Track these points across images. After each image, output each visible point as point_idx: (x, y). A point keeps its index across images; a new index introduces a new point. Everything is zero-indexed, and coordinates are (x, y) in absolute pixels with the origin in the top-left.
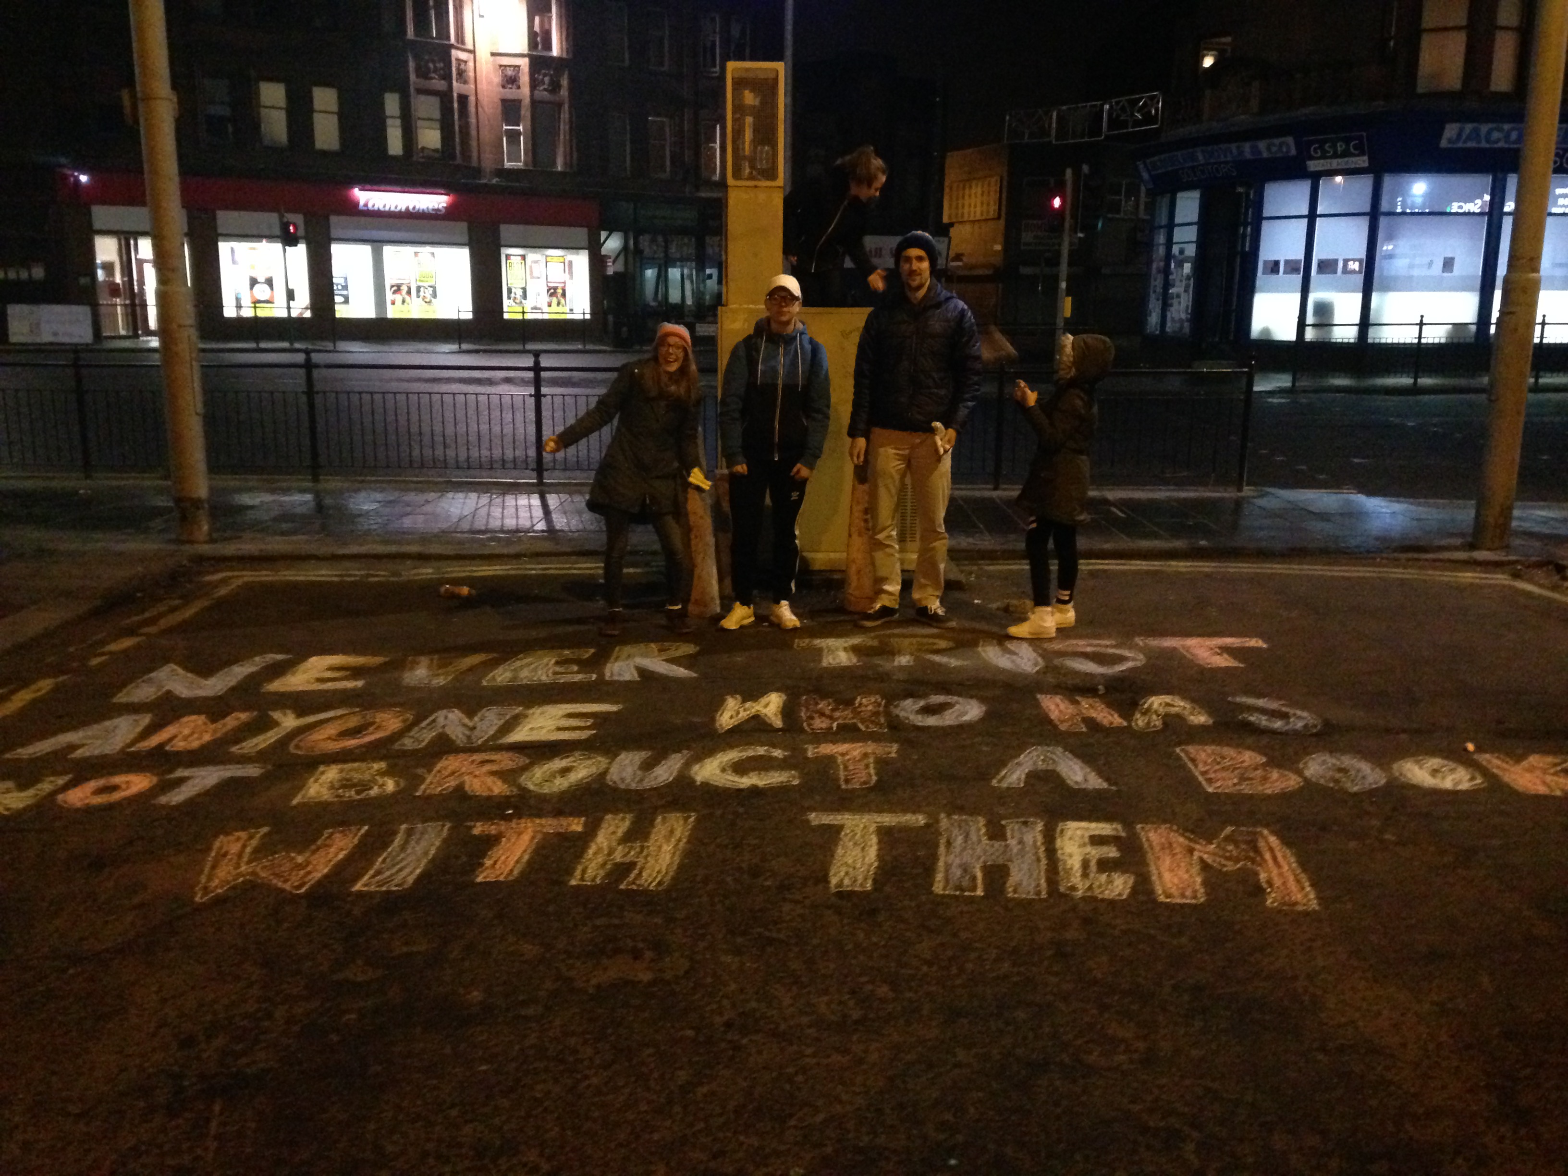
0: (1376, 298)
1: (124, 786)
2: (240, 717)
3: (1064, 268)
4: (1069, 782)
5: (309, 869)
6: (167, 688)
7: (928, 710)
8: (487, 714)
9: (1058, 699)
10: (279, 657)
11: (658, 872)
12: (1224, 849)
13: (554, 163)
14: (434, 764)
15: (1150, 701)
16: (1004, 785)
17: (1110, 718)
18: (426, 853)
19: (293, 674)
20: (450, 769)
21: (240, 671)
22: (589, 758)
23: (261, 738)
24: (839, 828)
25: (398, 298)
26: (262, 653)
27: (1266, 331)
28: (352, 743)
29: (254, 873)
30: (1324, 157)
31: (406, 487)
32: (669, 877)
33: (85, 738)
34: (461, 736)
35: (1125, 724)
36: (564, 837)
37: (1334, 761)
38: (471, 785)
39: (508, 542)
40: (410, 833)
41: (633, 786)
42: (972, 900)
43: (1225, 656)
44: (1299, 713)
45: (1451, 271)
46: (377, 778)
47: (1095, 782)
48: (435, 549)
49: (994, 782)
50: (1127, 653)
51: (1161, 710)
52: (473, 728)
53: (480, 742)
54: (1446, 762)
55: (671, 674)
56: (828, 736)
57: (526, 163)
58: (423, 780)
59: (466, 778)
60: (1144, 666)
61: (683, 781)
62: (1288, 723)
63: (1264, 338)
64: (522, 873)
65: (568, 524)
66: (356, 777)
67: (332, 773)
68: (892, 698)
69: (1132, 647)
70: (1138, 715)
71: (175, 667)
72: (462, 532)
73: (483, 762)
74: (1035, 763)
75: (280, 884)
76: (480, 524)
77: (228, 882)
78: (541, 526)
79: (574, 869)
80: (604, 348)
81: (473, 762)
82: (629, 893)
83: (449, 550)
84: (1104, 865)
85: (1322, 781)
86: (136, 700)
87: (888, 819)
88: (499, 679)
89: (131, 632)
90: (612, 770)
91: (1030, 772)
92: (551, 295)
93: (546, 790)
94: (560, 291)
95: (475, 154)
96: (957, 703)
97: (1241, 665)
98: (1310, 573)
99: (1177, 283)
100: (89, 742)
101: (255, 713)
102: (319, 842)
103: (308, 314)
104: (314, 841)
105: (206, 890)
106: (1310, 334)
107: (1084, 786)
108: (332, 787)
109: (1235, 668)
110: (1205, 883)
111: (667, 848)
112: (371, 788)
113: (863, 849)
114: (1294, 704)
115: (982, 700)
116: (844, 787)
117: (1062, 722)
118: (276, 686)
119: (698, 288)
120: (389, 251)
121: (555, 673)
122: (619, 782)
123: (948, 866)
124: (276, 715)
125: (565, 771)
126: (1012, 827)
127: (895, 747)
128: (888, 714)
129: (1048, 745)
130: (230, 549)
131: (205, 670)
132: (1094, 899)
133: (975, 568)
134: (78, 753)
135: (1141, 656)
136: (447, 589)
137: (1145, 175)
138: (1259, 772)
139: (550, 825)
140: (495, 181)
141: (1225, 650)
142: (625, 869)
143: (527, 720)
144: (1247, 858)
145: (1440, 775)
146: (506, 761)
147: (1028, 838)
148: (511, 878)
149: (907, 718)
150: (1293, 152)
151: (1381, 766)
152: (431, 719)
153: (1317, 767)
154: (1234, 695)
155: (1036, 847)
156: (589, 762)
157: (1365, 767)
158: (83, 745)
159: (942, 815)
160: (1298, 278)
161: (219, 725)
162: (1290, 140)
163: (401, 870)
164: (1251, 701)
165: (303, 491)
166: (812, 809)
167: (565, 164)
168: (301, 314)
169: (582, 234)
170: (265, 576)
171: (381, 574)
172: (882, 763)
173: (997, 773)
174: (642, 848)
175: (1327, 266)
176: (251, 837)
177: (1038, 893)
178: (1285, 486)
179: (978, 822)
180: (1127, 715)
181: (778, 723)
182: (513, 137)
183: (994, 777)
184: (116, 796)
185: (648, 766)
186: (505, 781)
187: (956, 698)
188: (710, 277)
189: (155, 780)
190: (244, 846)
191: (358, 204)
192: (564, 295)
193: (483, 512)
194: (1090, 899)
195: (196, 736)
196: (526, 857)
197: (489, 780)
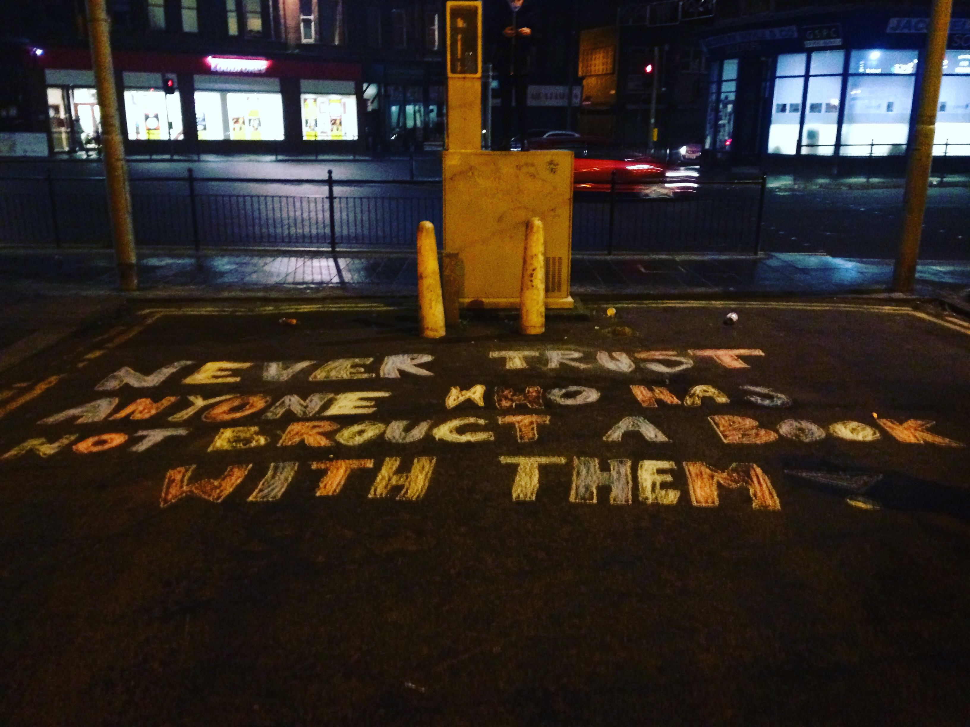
0: (845, 127)
1: (109, 441)
2: (171, 400)
3: (653, 106)
4: (646, 437)
5: (222, 488)
6: (125, 382)
7: (568, 395)
8: (313, 398)
9: (642, 388)
10: (189, 363)
11: (417, 490)
12: (731, 476)
13: (333, 41)
14: (286, 428)
15: (694, 389)
16: (610, 439)
17: (671, 398)
18: (286, 479)
19: (198, 372)
20: (296, 430)
21: (167, 371)
22: (374, 425)
23: (184, 412)
24: (517, 465)
25: (237, 126)
26: (178, 360)
27: (778, 148)
28: (238, 415)
29: (191, 491)
30: (814, 39)
31: (253, 254)
32: (423, 493)
33: (82, 412)
34: (299, 411)
35: (680, 402)
36: (363, 471)
37: (797, 424)
38: (308, 441)
39: (317, 290)
40: (276, 468)
41: (400, 441)
42: (591, 506)
43: (740, 361)
44: (779, 395)
45: (892, 111)
46: (254, 436)
47: (661, 438)
48: (274, 295)
49: (604, 439)
50: (683, 360)
51: (701, 395)
52: (306, 407)
53: (311, 415)
54: (860, 424)
55: (419, 374)
56: (509, 411)
57: (315, 40)
58: (280, 437)
59: (305, 437)
60: (693, 367)
61: (429, 437)
62: (773, 401)
63: (776, 152)
64: (341, 491)
65: (352, 278)
66: (242, 435)
67: (228, 433)
68: (547, 387)
69: (686, 355)
70: (688, 398)
71: (129, 369)
72: (289, 284)
73: (314, 427)
74: (628, 427)
75: (206, 497)
76: (299, 278)
77: (176, 496)
78: (336, 280)
79: (370, 489)
80: (367, 158)
81: (308, 427)
82: (401, 502)
83: (281, 295)
84: (664, 486)
85: (789, 436)
86: (109, 388)
87: (544, 460)
88: (319, 377)
89: (98, 346)
90: (388, 432)
91: (625, 431)
92: (334, 124)
93: (351, 443)
94: (338, 122)
95: (283, 36)
96: (584, 391)
97: (748, 366)
98: (793, 307)
99: (723, 118)
100: (85, 414)
101: (179, 397)
102: (226, 474)
103: (181, 137)
104: (223, 474)
105: (166, 501)
106: (804, 151)
107: (655, 440)
108: (229, 441)
109: (744, 368)
110: (719, 496)
111: (421, 477)
112: (251, 442)
113: (530, 478)
114: (777, 390)
115: (598, 389)
116: (519, 441)
117: (644, 401)
118: (189, 380)
119: (425, 119)
120: (230, 96)
121: (351, 373)
122: (392, 438)
123: (577, 488)
124: (192, 398)
125: (361, 433)
126: (613, 464)
127: (548, 417)
128: (544, 397)
129: (636, 416)
130: (151, 294)
131: (147, 371)
132: (658, 504)
133: (596, 306)
134: (80, 421)
135: (691, 361)
136: (283, 321)
137: (705, 49)
138: (754, 431)
139: (355, 464)
140: (297, 51)
141: (740, 357)
142: (398, 489)
143: (338, 401)
144: (744, 480)
145: (856, 432)
146: (327, 426)
147: (623, 470)
148: (335, 494)
149: (556, 400)
150: (796, 35)
151: (823, 428)
152: (281, 401)
153: (787, 428)
154: (743, 385)
155: (626, 475)
156: (374, 427)
157: (814, 428)
158: (82, 416)
159: (575, 457)
160: (798, 115)
161: (159, 404)
162: (794, 28)
163: (273, 490)
164: (752, 388)
165: (190, 256)
166: (502, 454)
167: (340, 40)
168: (177, 137)
169: (351, 85)
170: (174, 311)
171: (241, 311)
172: (541, 427)
173: (607, 433)
174: (407, 478)
175: (815, 108)
176: (187, 471)
177: (627, 501)
178: (782, 251)
179: (595, 461)
180: (681, 397)
181: (481, 403)
182: (307, 23)
183: (604, 435)
184: (106, 447)
185: (408, 429)
186: (327, 438)
187: (583, 388)
188: (432, 111)
189: (127, 437)
190: (184, 476)
191: (210, 67)
192: (340, 124)
193: (300, 271)
194: (656, 505)
195: (146, 411)
196: (343, 482)
197: (318, 437)
